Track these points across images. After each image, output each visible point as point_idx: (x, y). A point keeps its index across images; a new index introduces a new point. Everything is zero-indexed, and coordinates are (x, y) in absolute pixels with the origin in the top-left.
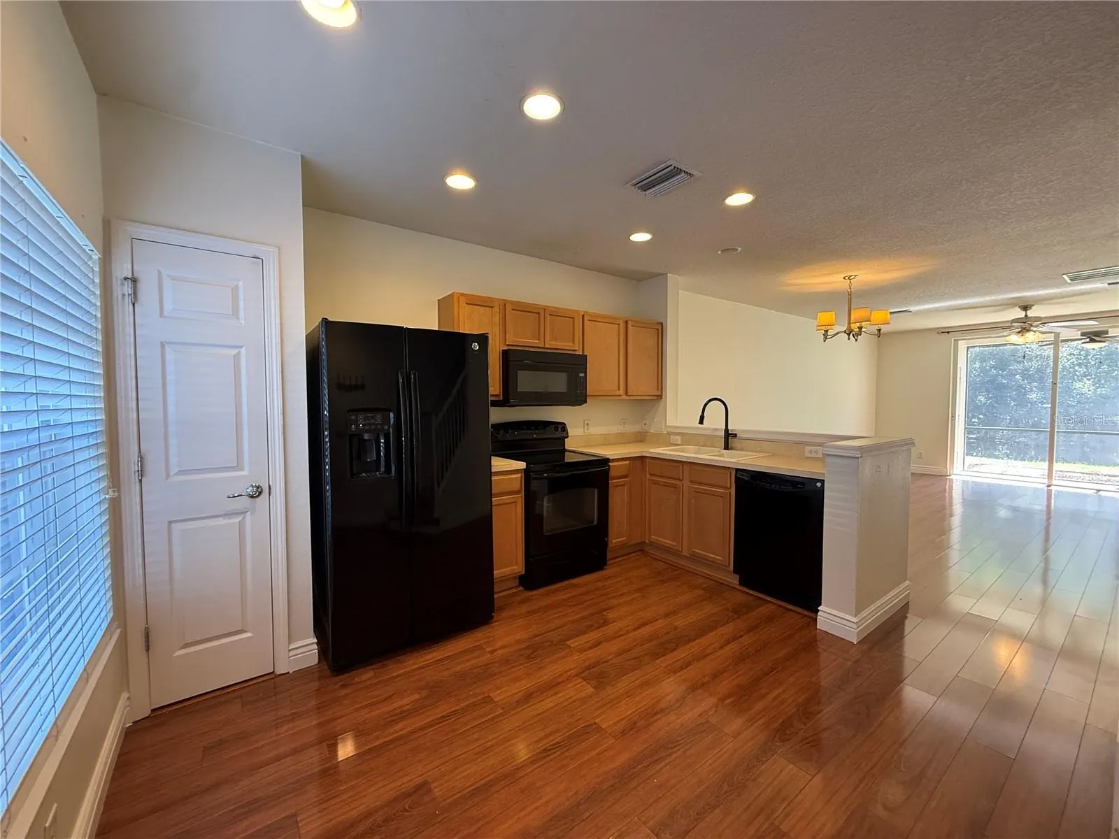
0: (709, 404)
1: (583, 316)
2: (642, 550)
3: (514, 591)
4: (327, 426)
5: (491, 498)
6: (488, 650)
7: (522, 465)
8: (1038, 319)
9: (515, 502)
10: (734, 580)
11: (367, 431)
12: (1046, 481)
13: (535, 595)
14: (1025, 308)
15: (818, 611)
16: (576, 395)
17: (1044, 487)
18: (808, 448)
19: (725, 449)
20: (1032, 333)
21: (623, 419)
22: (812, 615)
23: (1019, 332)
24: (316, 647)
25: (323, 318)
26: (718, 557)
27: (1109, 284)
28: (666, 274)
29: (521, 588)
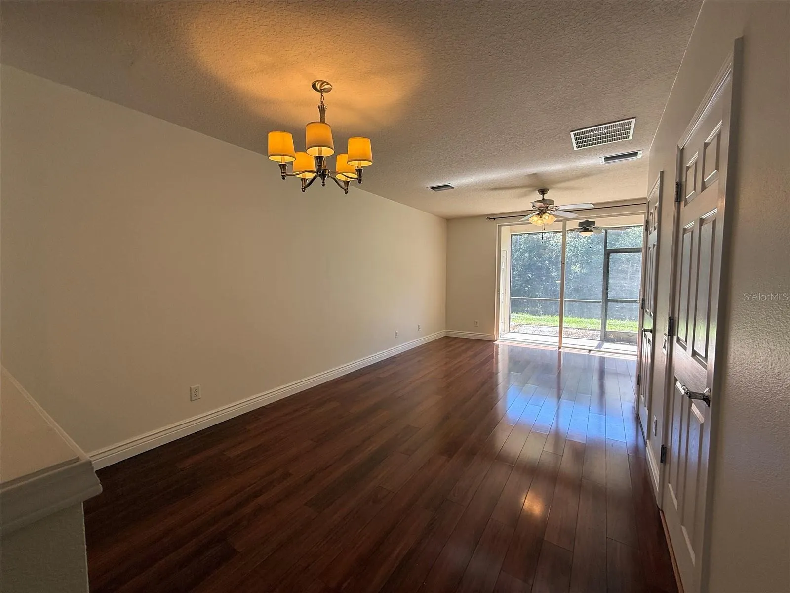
8: (552, 202)
14: (543, 192)
20: (548, 215)
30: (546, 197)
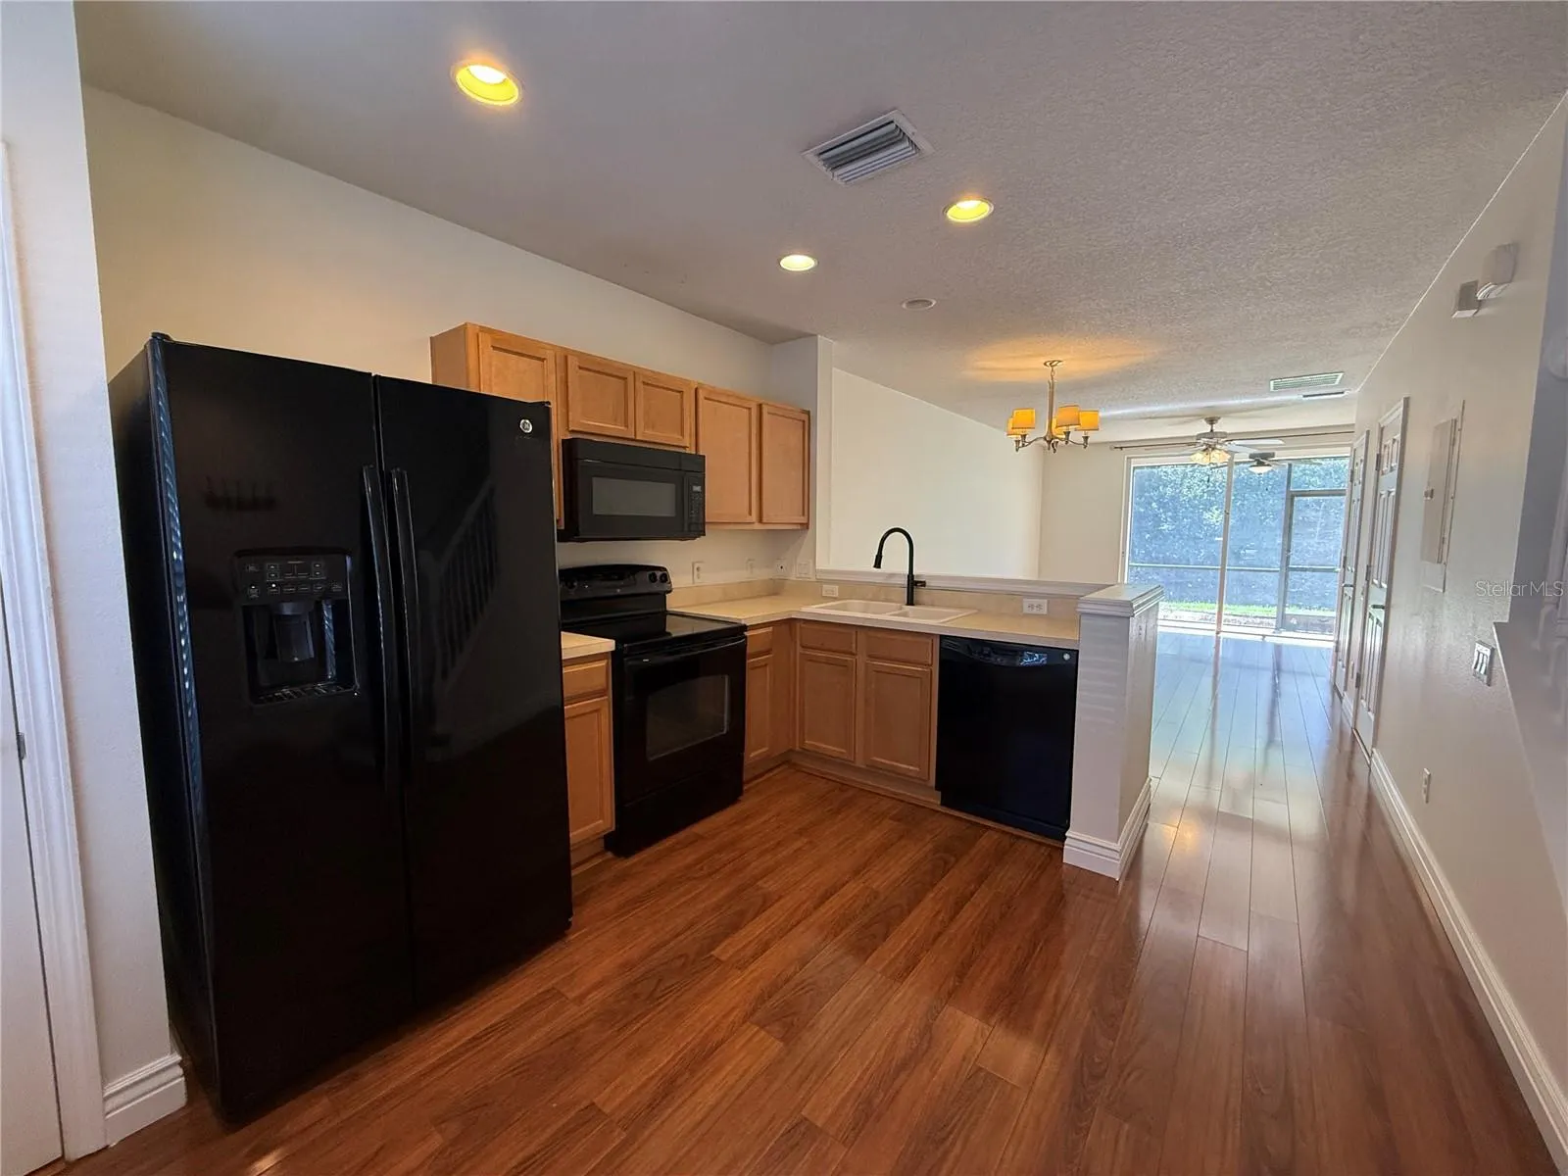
0: (890, 536)
1: (696, 390)
2: (787, 762)
3: (597, 861)
4: (181, 582)
5: (563, 706)
6: (572, 995)
7: (607, 645)
8: (1224, 435)
9: (597, 711)
10: (934, 800)
11: (291, 598)
12: (1215, 627)
13: (635, 864)
14: (1212, 421)
15: (1065, 838)
16: (688, 523)
17: (1214, 633)
18: (1027, 602)
19: (908, 604)
20: (1218, 451)
21: (749, 560)
22: (1058, 844)
23: (1204, 450)
24: (179, 1071)
25: (155, 335)
26: (911, 768)
27: (1305, 396)
28: (816, 335)
29: (610, 855)
30: (1217, 428)
